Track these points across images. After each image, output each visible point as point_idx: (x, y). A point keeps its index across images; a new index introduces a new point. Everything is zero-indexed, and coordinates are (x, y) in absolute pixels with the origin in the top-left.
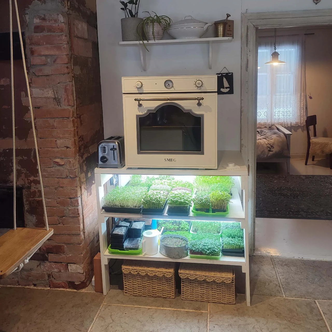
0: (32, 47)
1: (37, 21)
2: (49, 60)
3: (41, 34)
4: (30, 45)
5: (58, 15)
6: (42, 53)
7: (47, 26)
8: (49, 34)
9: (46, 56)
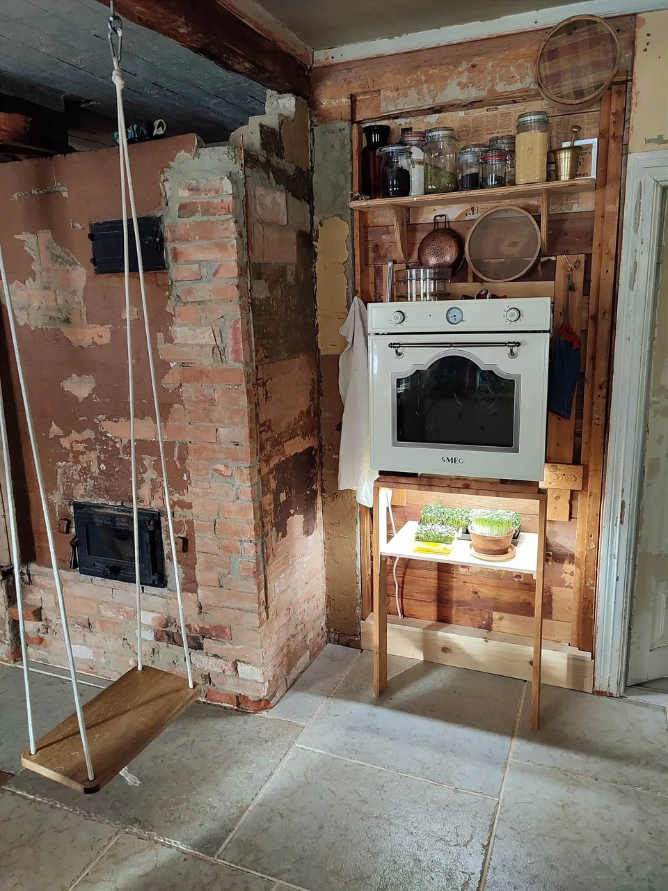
0: (175, 246)
1: (184, 194)
2: (204, 271)
3: (191, 219)
4: (173, 241)
5: (222, 179)
6: (193, 258)
7: (202, 202)
8: (205, 218)
9: (200, 263)
